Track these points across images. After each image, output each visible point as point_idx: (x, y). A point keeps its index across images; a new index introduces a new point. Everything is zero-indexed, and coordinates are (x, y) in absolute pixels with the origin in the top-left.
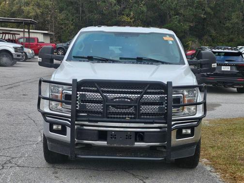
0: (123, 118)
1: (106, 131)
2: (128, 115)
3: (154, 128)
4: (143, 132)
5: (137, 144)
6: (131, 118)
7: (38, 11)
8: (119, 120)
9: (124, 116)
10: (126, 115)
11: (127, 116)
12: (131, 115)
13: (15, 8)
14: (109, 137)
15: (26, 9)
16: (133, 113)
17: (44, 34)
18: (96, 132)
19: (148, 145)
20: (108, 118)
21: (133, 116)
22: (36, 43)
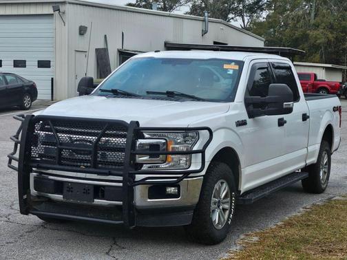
0: (77, 166)
1: (62, 182)
2: (84, 162)
3: (115, 181)
4: (104, 186)
5: (97, 201)
6: (86, 167)
7: (330, 36)
8: (69, 168)
9: (79, 164)
10: (80, 162)
11: (82, 164)
12: (87, 163)
13: (298, 34)
14: (65, 190)
15: (312, 33)
16: (89, 160)
17: (327, 69)
18: (53, 182)
19: (110, 204)
20: (62, 165)
21: (89, 164)
22: (312, 81)
